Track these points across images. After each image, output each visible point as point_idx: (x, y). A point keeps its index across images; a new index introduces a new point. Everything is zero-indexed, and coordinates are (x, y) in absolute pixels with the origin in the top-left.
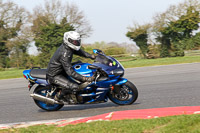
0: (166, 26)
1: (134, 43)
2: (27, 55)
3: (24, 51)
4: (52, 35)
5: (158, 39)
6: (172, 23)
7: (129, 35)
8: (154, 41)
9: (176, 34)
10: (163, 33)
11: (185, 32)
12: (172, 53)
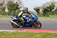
0: (45, 7)
1: (36, 11)
2: (5, 12)
3: (4, 10)
4: (13, 7)
5: (43, 11)
6: (47, 7)
7: (34, 9)
8: (41, 11)
9: (48, 10)
10: (44, 10)
11: (50, 10)
12: (46, 15)
